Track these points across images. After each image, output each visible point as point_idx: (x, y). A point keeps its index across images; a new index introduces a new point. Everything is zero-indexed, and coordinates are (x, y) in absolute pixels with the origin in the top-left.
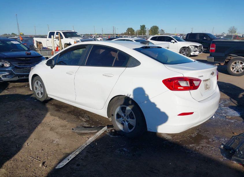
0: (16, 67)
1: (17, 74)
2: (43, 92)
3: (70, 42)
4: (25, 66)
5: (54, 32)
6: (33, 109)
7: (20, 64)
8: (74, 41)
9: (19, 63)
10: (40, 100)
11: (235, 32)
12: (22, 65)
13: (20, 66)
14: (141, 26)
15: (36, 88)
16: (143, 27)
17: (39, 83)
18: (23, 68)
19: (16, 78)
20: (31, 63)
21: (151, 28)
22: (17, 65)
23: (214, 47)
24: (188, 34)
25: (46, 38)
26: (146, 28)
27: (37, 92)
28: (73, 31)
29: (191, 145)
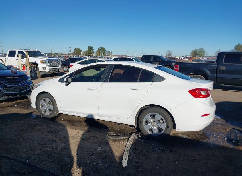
0: (5, 86)
1: (6, 93)
2: (52, 108)
3: (36, 62)
4: (14, 84)
5: (16, 51)
6: (48, 125)
7: (9, 83)
8: (41, 60)
9: (7, 82)
10: (48, 117)
11: (171, 55)
12: (11, 84)
13: (10, 84)
14: (88, 47)
15: (42, 106)
16: (90, 48)
17: (48, 100)
18: (12, 87)
19: (5, 98)
20: (19, 82)
21: (98, 49)
22: (6, 84)
23: (178, 67)
24: (143, 56)
25: (6, 56)
26: (93, 49)
27: (43, 109)
28: (37, 50)
29: (205, 140)
